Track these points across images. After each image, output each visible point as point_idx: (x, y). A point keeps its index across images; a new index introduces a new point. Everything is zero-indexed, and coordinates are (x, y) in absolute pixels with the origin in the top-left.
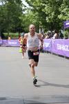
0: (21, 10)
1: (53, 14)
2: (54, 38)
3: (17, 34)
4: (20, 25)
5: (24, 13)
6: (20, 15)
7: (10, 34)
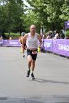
0: (23, 10)
1: (54, 14)
2: (55, 38)
3: (18, 34)
4: (21, 25)
5: (25, 13)
6: (21, 16)
7: (11, 34)
